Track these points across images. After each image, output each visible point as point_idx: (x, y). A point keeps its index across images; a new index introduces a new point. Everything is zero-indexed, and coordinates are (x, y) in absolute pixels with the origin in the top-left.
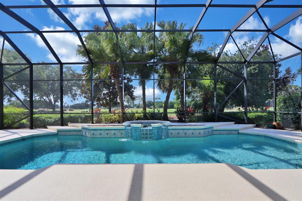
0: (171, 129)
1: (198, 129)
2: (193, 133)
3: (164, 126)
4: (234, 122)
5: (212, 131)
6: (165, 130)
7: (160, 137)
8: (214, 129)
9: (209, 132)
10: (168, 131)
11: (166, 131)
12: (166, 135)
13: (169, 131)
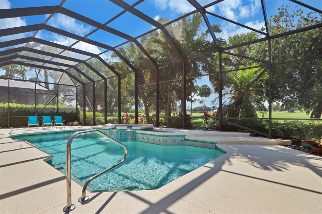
1: (159, 136)
2: (154, 140)
4: (249, 134)
6: (131, 133)
7: (123, 139)
8: (186, 139)
9: (175, 141)
10: (136, 135)
12: (133, 138)
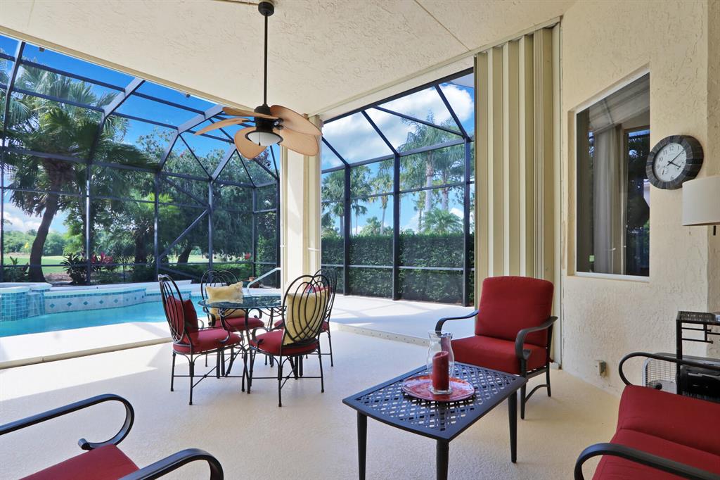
0: (50, 298)
2: (101, 302)
3: (33, 291)
4: (191, 281)
5: (143, 297)
6: (36, 299)
7: (23, 314)
8: (147, 293)
9: (135, 298)
10: (44, 301)
11: (39, 301)
12: (38, 309)
13: (46, 300)
